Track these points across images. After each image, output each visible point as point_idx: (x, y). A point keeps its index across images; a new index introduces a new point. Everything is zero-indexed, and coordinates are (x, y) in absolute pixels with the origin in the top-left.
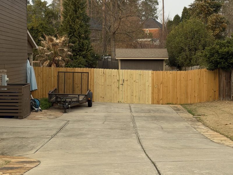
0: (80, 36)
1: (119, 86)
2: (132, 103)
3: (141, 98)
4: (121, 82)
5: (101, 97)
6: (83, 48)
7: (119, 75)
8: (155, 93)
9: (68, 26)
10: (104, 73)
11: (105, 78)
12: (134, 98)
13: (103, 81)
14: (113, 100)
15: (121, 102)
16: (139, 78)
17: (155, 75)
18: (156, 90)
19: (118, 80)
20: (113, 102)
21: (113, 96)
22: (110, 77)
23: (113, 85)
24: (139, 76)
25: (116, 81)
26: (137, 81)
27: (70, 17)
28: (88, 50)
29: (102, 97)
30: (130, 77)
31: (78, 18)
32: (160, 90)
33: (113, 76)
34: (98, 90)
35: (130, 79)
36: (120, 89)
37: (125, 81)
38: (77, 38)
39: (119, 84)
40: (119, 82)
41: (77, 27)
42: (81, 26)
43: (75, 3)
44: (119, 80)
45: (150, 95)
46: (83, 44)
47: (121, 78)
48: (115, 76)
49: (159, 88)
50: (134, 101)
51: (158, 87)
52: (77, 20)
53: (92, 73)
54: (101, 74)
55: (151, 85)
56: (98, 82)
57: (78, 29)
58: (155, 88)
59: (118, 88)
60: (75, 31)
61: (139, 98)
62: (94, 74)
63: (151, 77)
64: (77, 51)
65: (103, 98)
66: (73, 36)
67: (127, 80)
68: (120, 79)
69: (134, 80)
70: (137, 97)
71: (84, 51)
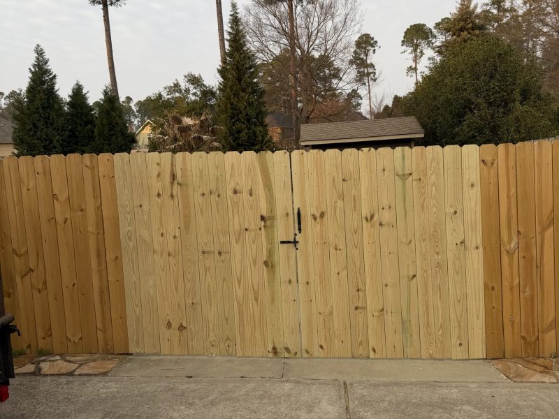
0: (248, 120)
1: (270, 253)
2: (361, 357)
3: (414, 322)
4: (283, 229)
5: (169, 325)
6: (255, 140)
7: (268, 186)
8: (506, 284)
9: (229, 105)
10: (174, 177)
11: (186, 206)
12: (372, 322)
13: (172, 225)
14: (243, 340)
15: (287, 350)
16: (400, 197)
17: (502, 172)
18: (511, 269)
19: (263, 218)
20: (240, 353)
21: (241, 313)
22: (214, 198)
23: (236, 250)
24: (399, 183)
25: (254, 223)
26: (386, 216)
27: (232, 90)
28: (264, 142)
29: (175, 325)
30: (342, 196)
31: (244, 90)
32: (540, 267)
33: (230, 193)
34: (151, 283)
35: (340, 203)
36: (283, 272)
37: (308, 222)
38: (244, 123)
39: (270, 240)
40: (272, 226)
41: (242, 105)
42: (250, 104)
43: (238, 67)
44: (272, 218)
45: (477, 305)
46: (254, 133)
47: (283, 203)
48: (245, 195)
49: (535, 252)
50: (371, 344)
51: (528, 248)
52: (242, 94)
53: (104, 183)
54: (156, 186)
55: (476, 238)
56: (146, 235)
57: (245, 108)
58: (505, 258)
59: (266, 263)
60: (241, 112)
61: (405, 325)
62: (113, 185)
63: (478, 188)
64: (245, 145)
65: (182, 328)
66: (237, 120)
67: (322, 215)
68: (279, 212)
69: (365, 212)
70: (389, 318)
71: (256, 145)
